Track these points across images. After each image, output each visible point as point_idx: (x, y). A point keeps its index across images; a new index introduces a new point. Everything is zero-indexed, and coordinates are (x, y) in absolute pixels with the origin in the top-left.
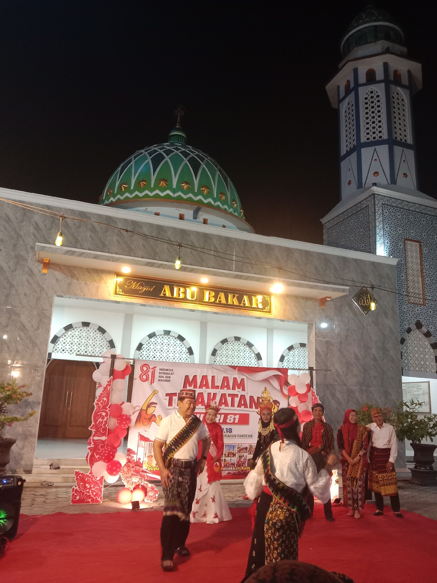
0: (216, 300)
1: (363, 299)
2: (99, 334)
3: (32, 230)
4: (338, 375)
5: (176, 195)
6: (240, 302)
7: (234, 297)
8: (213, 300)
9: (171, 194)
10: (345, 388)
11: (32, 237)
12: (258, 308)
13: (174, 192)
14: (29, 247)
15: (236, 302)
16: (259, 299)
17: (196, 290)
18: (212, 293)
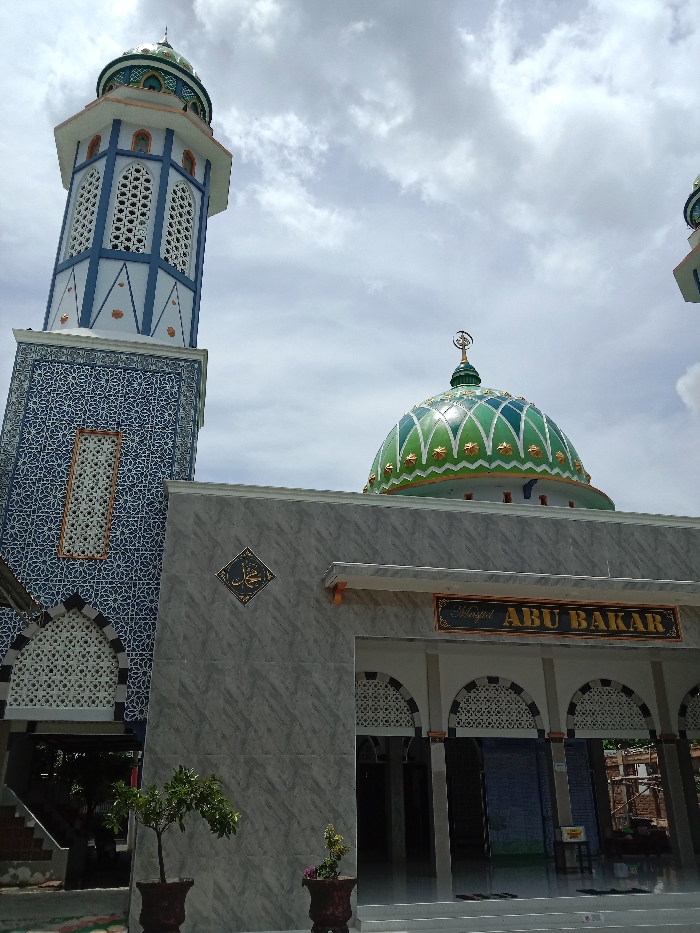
0: (589, 625)
2: (391, 691)
3: (313, 542)
5: (494, 465)
6: (628, 626)
7: (617, 616)
8: (584, 624)
9: (486, 465)
11: (316, 552)
12: (657, 632)
13: (490, 462)
14: (312, 568)
15: (622, 627)
16: (657, 618)
17: (556, 612)
18: (582, 615)
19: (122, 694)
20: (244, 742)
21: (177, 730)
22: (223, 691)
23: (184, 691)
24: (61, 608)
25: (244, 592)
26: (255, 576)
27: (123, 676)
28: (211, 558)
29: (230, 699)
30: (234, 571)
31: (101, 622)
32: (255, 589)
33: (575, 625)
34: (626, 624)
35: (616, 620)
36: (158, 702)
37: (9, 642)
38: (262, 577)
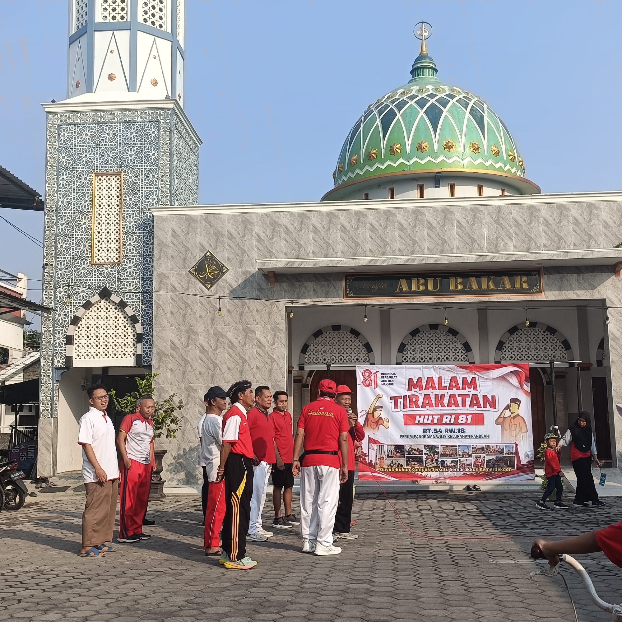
2: (352, 338)
6: (497, 286)
7: (489, 279)
12: (522, 289)
15: (492, 287)
16: (524, 279)
17: (438, 279)
18: (460, 280)
19: (140, 349)
20: (213, 376)
21: (171, 370)
22: (199, 345)
23: (174, 347)
24: (97, 298)
27: (139, 338)
28: (184, 260)
29: (203, 350)
31: (122, 305)
33: (452, 288)
34: (496, 284)
35: (488, 282)
36: (158, 354)
37: (69, 320)
38: (220, 270)
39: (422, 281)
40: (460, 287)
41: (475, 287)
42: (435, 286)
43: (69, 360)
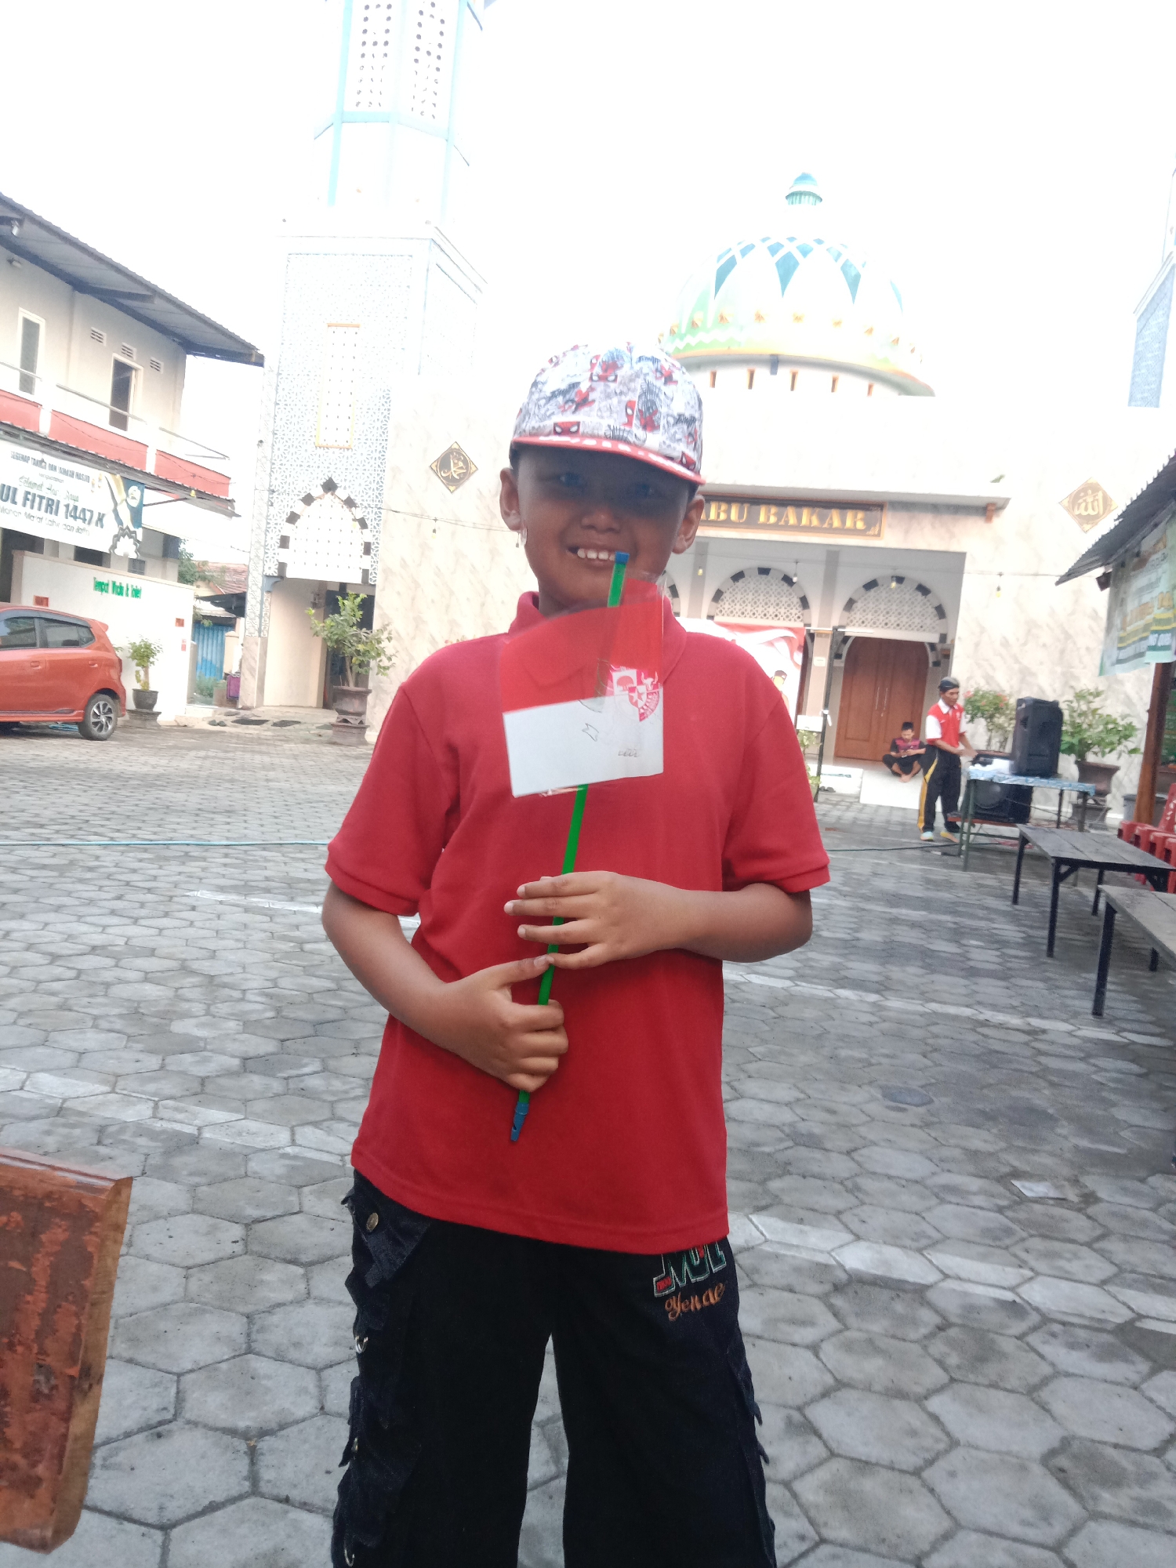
0: (779, 520)
1: (1085, 501)
4: (1005, 643)
6: (825, 522)
7: (813, 512)
10: (1016, 667)
15: (815, 522)
16: (860, 515)
17: (746, 506)
18: (774, 510)
19: (366, 562)
20: (448, 607)
21: (399, 593)
22: (433, 565)
23: (404, 564)
24: (321, 491)
25: (453, 482)
26: (462, 468)
27: (367, 548)
28: (426, 451)
29: (439, 573)
30: (444, 463)
31: (350, 503)
32: (461, 479)
33: (762, 519)
34: (822, 519)
35: (812, 515)
36: (384, 571)
37: (285, 517)
38: (468, 469)
39: (724, 507)
40: (773, 520)
41: (792, 521)
42: (740, 516)
43: (282, 567)
